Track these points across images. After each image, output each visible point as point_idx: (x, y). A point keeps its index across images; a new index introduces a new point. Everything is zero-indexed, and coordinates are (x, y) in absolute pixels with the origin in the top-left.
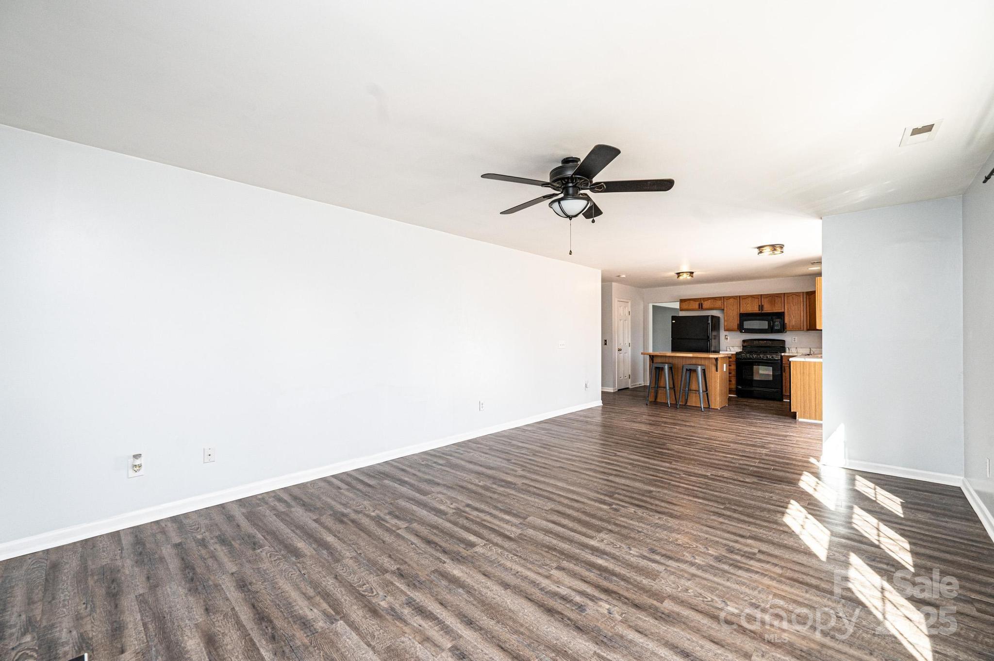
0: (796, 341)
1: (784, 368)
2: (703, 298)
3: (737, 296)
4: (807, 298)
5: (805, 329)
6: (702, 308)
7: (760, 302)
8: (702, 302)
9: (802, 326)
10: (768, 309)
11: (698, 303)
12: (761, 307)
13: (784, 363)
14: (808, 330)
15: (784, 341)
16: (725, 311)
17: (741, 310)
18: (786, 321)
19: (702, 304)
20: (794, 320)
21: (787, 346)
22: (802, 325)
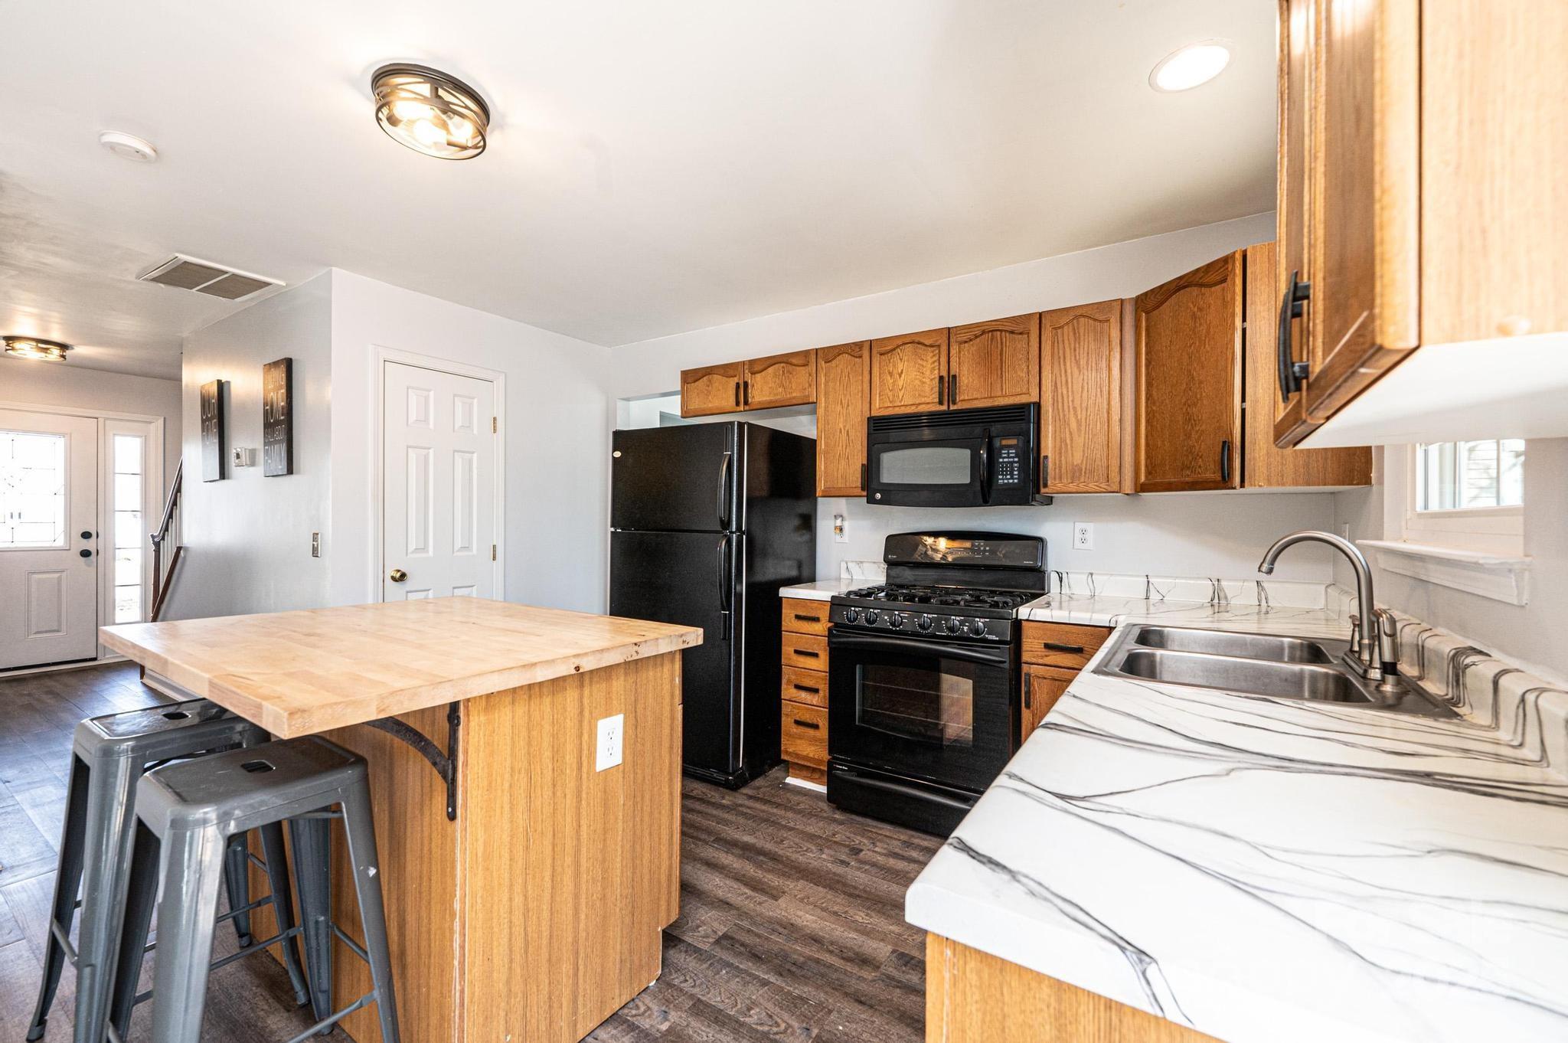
0: (1089, 545)
1: (1029, 684)
2: (752, 362)
3: (859, 345)
4: (1137, 327)
5: (1128, 486)
6: (746, 403)
7: (944, 360)
8: (748, 378)
9: (1115, 469)
10: (973, 394)
11: (733, 382)
12: (948, 385)
13: (1025, 657)
14: (1142, 488)
15: (1040, 540)
16: (821, 411)
17: (877, 404)
18: (1048, 447)
19: (746, 384)
20: (1079, 441)
21: (1053, 563)
22: (1115, 463)
